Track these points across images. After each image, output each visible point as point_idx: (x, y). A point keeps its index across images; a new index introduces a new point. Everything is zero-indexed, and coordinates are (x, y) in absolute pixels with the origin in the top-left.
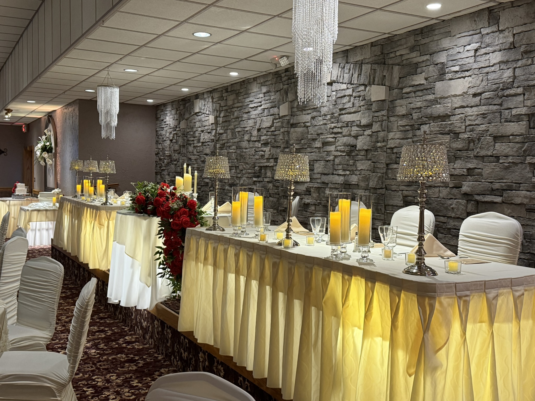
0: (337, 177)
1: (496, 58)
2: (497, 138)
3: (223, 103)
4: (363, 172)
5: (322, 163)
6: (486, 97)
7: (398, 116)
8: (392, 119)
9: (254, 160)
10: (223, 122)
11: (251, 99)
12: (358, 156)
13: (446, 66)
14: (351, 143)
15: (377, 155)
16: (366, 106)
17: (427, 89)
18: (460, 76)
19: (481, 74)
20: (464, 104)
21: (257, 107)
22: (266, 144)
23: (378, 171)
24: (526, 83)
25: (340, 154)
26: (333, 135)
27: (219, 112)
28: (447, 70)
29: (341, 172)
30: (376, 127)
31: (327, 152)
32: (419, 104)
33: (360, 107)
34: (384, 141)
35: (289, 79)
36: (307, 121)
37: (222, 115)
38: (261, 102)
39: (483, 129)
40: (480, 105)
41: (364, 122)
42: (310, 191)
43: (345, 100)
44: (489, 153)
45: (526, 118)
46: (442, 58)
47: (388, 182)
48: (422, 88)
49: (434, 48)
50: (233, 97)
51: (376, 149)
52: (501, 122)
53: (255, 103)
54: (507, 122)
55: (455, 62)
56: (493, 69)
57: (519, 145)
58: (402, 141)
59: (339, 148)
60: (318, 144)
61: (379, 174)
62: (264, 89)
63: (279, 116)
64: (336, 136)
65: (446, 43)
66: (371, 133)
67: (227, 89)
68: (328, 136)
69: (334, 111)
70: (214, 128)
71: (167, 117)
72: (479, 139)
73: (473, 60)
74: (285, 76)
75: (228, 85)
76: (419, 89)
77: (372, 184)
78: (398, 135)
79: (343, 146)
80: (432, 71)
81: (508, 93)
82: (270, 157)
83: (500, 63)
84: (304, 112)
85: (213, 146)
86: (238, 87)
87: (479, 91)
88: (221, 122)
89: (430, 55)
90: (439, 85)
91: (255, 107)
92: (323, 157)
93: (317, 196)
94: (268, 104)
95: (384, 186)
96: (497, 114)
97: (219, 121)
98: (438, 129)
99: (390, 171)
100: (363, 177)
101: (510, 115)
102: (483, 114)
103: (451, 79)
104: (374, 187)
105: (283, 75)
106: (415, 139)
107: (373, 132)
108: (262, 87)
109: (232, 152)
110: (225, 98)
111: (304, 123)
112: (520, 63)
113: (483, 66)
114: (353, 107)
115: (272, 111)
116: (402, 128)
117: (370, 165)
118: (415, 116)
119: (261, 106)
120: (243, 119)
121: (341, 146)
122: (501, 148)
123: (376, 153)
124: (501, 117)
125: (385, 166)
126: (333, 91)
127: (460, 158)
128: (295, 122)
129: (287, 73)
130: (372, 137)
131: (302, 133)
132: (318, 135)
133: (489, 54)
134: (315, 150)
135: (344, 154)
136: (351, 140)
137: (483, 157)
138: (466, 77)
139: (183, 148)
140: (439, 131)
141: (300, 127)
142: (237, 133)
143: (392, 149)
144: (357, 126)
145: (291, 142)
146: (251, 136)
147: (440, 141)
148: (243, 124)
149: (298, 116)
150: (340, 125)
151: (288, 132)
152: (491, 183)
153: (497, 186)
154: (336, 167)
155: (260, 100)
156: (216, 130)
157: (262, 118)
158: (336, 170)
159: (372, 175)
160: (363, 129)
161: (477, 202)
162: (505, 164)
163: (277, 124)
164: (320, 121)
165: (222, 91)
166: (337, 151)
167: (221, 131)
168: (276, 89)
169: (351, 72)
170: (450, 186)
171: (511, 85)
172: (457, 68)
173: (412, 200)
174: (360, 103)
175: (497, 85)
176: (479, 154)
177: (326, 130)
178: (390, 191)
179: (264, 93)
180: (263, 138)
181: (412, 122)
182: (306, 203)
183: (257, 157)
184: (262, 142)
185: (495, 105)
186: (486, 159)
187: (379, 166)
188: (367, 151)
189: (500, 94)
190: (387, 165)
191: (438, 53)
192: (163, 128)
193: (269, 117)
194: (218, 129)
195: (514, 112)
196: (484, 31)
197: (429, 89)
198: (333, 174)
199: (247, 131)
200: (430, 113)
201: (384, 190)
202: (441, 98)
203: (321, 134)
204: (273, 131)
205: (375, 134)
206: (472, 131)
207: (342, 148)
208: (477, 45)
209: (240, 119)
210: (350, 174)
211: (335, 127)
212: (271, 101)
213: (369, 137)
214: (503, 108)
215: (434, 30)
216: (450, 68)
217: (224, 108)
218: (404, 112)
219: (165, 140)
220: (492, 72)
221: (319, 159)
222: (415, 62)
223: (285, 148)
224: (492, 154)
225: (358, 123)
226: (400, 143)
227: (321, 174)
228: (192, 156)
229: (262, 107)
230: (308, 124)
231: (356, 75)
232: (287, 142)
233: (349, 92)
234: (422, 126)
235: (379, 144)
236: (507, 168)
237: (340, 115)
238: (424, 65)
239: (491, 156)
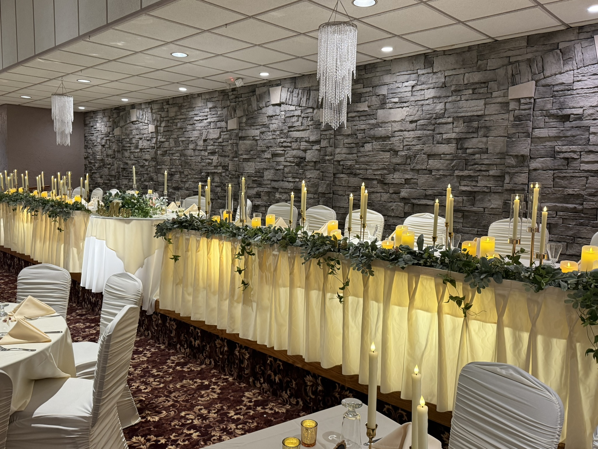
0: (287, 184)
1: (430, 93)
2: (430, 156)
3: (163, 114)
4: (312, 180)
5: (272, 171)
6: (421, 124)
7: (344, 135)
8: (338, 137)
9: (200, 167)
10: (164, 131)
11: (196, 113)
12: (307, 167)
13: (386, 98)
14: (300, 156)
15: (325, 166)
16: (314, 126)
17: (369, 115)
18: (399, 106)
19: (416, 105)
20: (402, 129)
21: (203, 120)
22: (213, 153)
23: (327, 179)
24: (455, 115)
25: (289, 164)
26: (282, 149)
27: (159, 122)
28: (387, 101)
29: (290, 179)
30: (324, 143)
31: (276, 162)
32: (363, 127)
33: (309, 126)
34: (331, 155)
35: (236, 98)
36: (256, 135)
37: (163, 124)
38: (207, 116)
39: (418, 148)
40: (416, 130)
41: (312, 138)
42: (260, 195)
43: (294, 119)
44: (424, 167)
45: (454, 141)
46: (384, 91)
47: (335, 188)
48: (365, 114)
49: (376, 81)
50: (175, 109)
51: (324, 161)
52: (433, 144)
53: (200, 116)
54: (439, 144)
55: (394, 94)
56: (427, 102)
57: (449, 162)
58: (348, 156)
59: (288, 159)
60: (268, 155)
61: (328, 182)
62: (210, 105)
63: (227, 130)
64: (285, 149)
65: (387, 79)
66: (319, 148)
67: (168, 102)
68: (278, 149)
69: (283, 128)
70: (155, 136)
71: (98, 124)
72: (415, 157)
73: (411, 94)
74: (233, 94)
75: (169, 98)
76: (363, 114)
77: (320, 190)
78: (345, 150)
79: (292, 157)
80: (375, 101)
81: (440, 121)
82: (218, 165)
83: (433, 98)
84: (253, 127)
85: (153, 152)
86: (181, 101)
87: (416, 119)
88: (162, 131)
89: (373, 87)
90: (380, 112)
91: (200, 120)
92: (273, 167)
93: (268, 199)
94: (215, 118)
95: (332, 192)
96: (430, 137)
97: (160, 130)
98: (379, 147)
99: (337, 179)
100: (312, 184)
101: (441, 139)
102: (419, 137)
103: (390, 108)
104: (323, 192)
105: (230, 94)
106: (360, 154)
107: (321, 147)
108: (208, 103)
109: (176, 159)
110: (166, 110)
111: (253, 137)
112: (450, 99)
113: (419, 99)
114: (302, 125)
115: (219, 124)
116: (348, 145)
117: (319, 174)
118: (360, 136)
119: (207, 119)
120: (188, 130)
121: (290, 158)
122: (433, 163)
123: (325, 165)
124: (433, 140)
125: (332, 175)
126: (281, 111)
127: (398, 170)
128: (244, 135)
129: (234, 92)
130: (320, 151)
131: (251, 145)
132: (268, 147)
133: (424, 90)
134: (264, 160)
135: (294, 164)
136: (301, 154)
137: (418, 170)
138: (404, 107)
139: (118, 153)
140: (381, 149)
141: (249, 140)
142: (180, 142)
143: (339, 161)
144: (306, 141)
145: (240, 153)
146: (197, 145)
147: (381, 157)
148: (187, 135)
149: (248, 131)
150: (289, 140)
151: (237, 144)
152: (425, 190)
153: (429, 192)
154: (286, 175)
155: (206, 114)
156: (157, 139)
157: (208, 130)
158: (286, 177)
159: (321, 183)
160: (312, 144)
161: (413, 204)
162: (437, 176)
163: (225, 136)
164: (269, 136)
165: (163, 103)
166: (287, 161)
167: (163, 140)
168: (223, 106)
169: (300, 96)
170: (390, 192)
171: (443, 116)
172: (396, 100)
173: (357, 203)
174: (308, 123)
175: (431, 115)
176: (415, 168)
177: (276, 144)
178: (337, 196)
179: (210, 108)
180: (209, 148)
181: (357, 141)
182: (256, 205)
183: (204, 164)
184: (209, 152)
185: (428, 130)
186: (420, 172)
187: (327, 175)
188: (315, 162)
189: (433, 122)
190: (334, 174)
191: (380, 87)
192: (93, 134)
193: (216, 129)
194: (159, 137)
195: (445, 136)
196: (420, 72)
197: (373, 116)
198: (283, 181)
199: (192, 141)
200: (373, 134)
201: (332, 194)
202: (382, 123)
203: (271, 146)
204: (220, 142)
205: (324, 149)
206: (409, 149)
207: (291, 159)
208: (414, 82)
209: (184, 130)
210: (299, 181)
211: (285, 142)
212: (217, 115)
213: (317, 151)
214: (435, 133)
215: (376, 68)
216: (390, 99)
217: (165, 119)
218: (350, 133)
219: (96, 145)
220: (427, 104)
221: (269, 168)
222: (359, 92)
223: (234, 157)
224: (426, 168)
225: (307, 139)
226: (346, 157)
227: (271, 180)
228: (129, 161)
229: (209, 120)
230: (258, 138)
231: (304, 99)
232: (236, 152)
233: (298, 113)
234: (365, 144)
235: (327, 158)
236: (438, 179)
237: (289, 131)
238: (367, 96)
239: (425, 170)
